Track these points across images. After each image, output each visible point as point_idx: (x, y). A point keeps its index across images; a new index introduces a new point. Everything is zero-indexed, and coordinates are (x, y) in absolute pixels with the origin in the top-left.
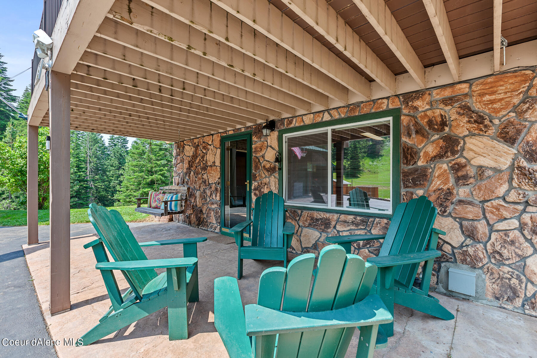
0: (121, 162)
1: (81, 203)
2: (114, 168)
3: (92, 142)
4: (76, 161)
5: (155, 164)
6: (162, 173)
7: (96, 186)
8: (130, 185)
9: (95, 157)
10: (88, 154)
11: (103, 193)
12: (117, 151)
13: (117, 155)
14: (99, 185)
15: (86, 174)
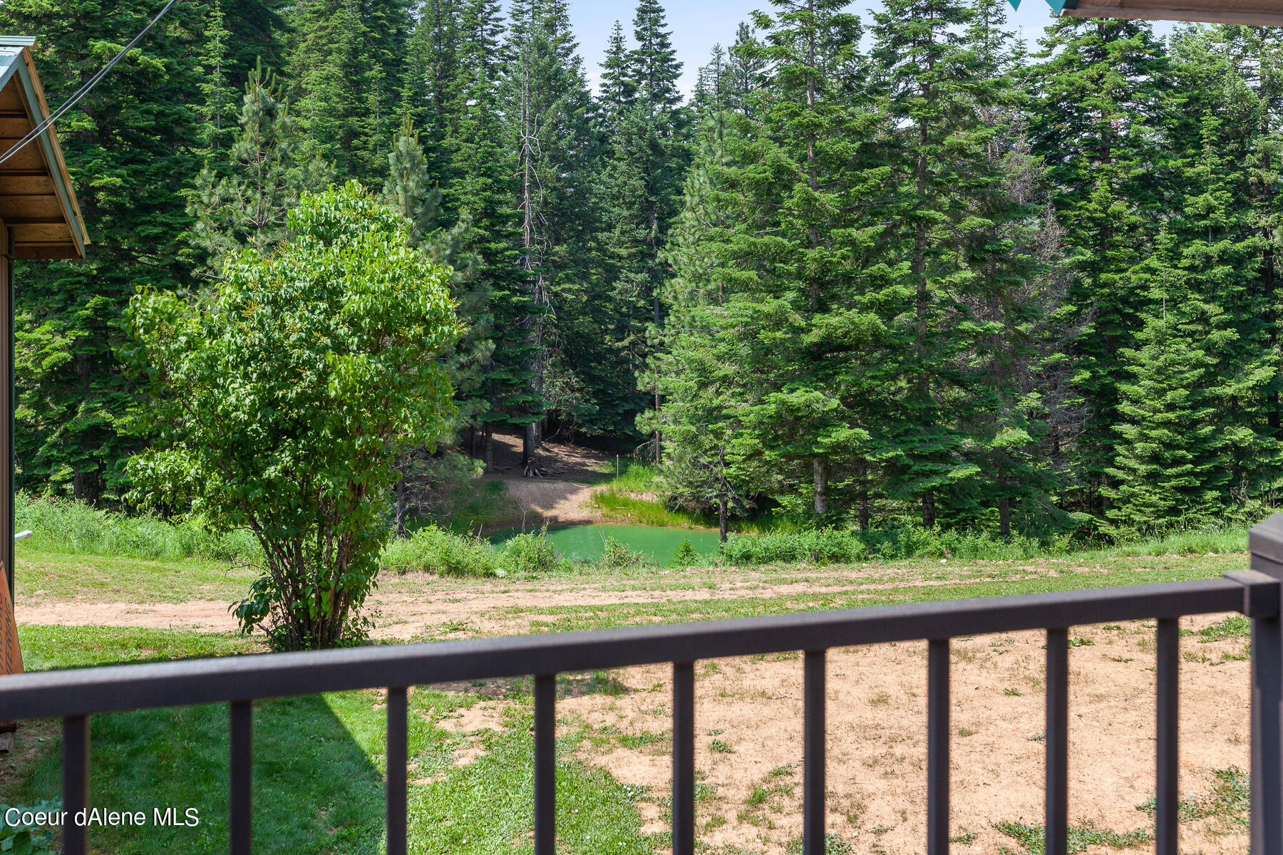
0: (656, 180)
1: (504, 382)
2: (625, 213)
3: (539, 88)
4: (484, 190)
5: (843, 244)
6: (881, 295)
7: (556, 294)
8: (719, 358)
9: (554, 159)
10: (528, 147)
11: (584, 323)
12: (640, 129)
13: (641, 150)
14: (569, 290)
15: (519, 245)
